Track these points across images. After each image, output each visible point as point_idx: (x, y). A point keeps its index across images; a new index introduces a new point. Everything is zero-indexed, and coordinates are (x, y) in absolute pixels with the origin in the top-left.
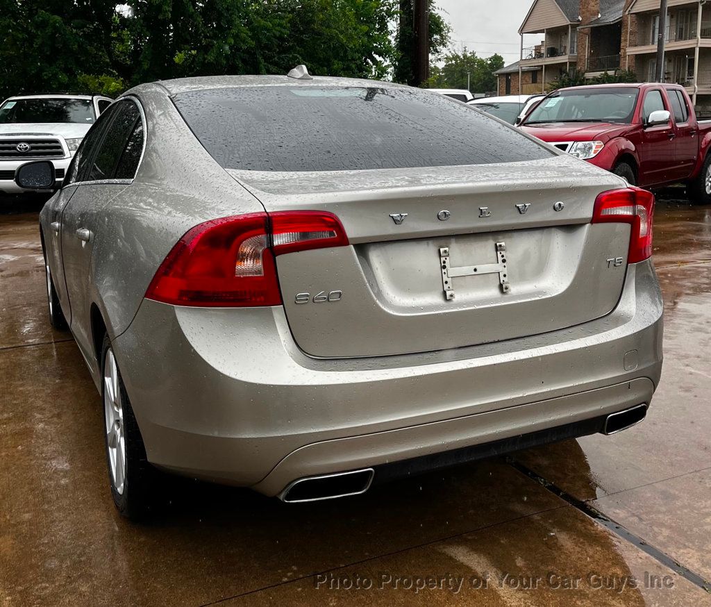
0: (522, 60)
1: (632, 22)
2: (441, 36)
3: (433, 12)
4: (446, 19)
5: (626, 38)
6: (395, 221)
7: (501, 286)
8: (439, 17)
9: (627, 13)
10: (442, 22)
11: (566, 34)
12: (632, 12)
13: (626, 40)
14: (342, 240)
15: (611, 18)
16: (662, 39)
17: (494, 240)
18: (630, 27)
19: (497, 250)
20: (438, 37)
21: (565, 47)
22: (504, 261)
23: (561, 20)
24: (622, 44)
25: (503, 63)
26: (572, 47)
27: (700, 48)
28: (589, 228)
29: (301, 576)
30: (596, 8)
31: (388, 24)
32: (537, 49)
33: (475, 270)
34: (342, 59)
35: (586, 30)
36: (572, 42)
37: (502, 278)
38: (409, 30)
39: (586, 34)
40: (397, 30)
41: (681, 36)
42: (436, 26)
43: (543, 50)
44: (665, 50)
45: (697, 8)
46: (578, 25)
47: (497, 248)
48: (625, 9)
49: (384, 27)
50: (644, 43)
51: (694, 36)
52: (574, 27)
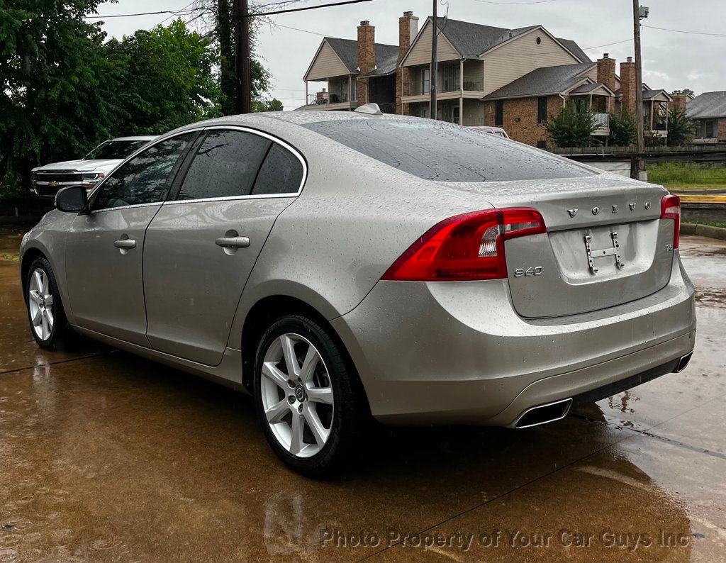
0: (307, 105)
1: (405, 74)
2: (262, 80)
3: (253, 59)
4: (265, 65)
5: (401, 87)
6: (571, 216)
7: (617, 264)
8: (258, 63)
9: (400, 66)
10: (262, 69)
11: (347, 83)
12: (404, 65)
13: (400, 90)
14: (542, 229)
15: (387, 70)
16: (434, 89)
17: (611, 230)
18: (403, 77)
19: (613, 238)
20: (258, 82)
21: (346, 94)
22: (617, 246)
23: (341, 70)
24: (397, 94)
25: (283, 107)
26: (353, 95)
27: (464, 99)
28: (660, 222)
29: (495, 497)
30: (372, 61)
31: (211, 68)
32: (319, 95)
33: (604, 253)
34: (172, 99)
35: (365, 80)
36: (353, 90)
37: (618, 259)
38: (232, 75)
39: (365, 83)
40: (219, 74)
41: (447, 88)
42: (257, 72)
43: (326, 97)
44: (437, 99)
45: (460, 64)
46: (357, 75)
47: (613, 236)
48: (399, 62)
49: (207, 70)
50: (416, 93)
51: (457, 88)
52: (354, 76)
